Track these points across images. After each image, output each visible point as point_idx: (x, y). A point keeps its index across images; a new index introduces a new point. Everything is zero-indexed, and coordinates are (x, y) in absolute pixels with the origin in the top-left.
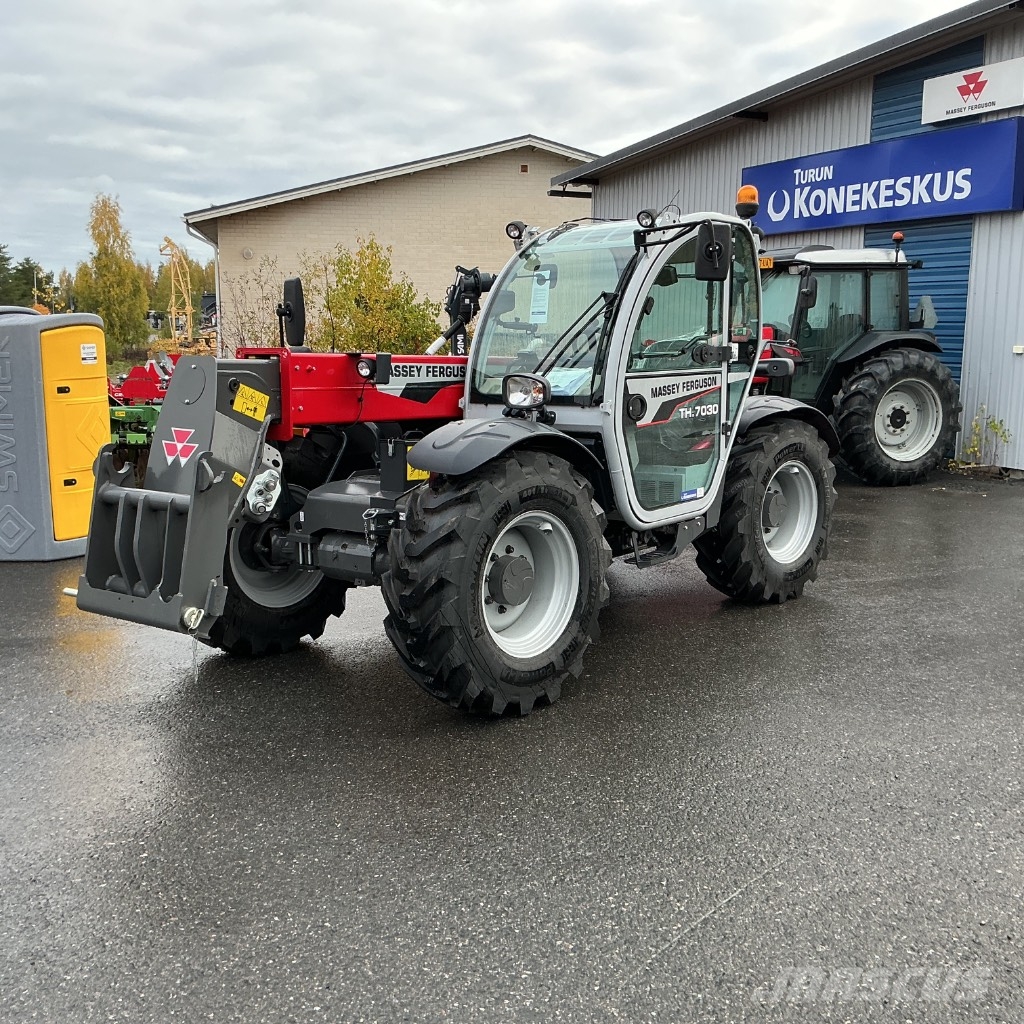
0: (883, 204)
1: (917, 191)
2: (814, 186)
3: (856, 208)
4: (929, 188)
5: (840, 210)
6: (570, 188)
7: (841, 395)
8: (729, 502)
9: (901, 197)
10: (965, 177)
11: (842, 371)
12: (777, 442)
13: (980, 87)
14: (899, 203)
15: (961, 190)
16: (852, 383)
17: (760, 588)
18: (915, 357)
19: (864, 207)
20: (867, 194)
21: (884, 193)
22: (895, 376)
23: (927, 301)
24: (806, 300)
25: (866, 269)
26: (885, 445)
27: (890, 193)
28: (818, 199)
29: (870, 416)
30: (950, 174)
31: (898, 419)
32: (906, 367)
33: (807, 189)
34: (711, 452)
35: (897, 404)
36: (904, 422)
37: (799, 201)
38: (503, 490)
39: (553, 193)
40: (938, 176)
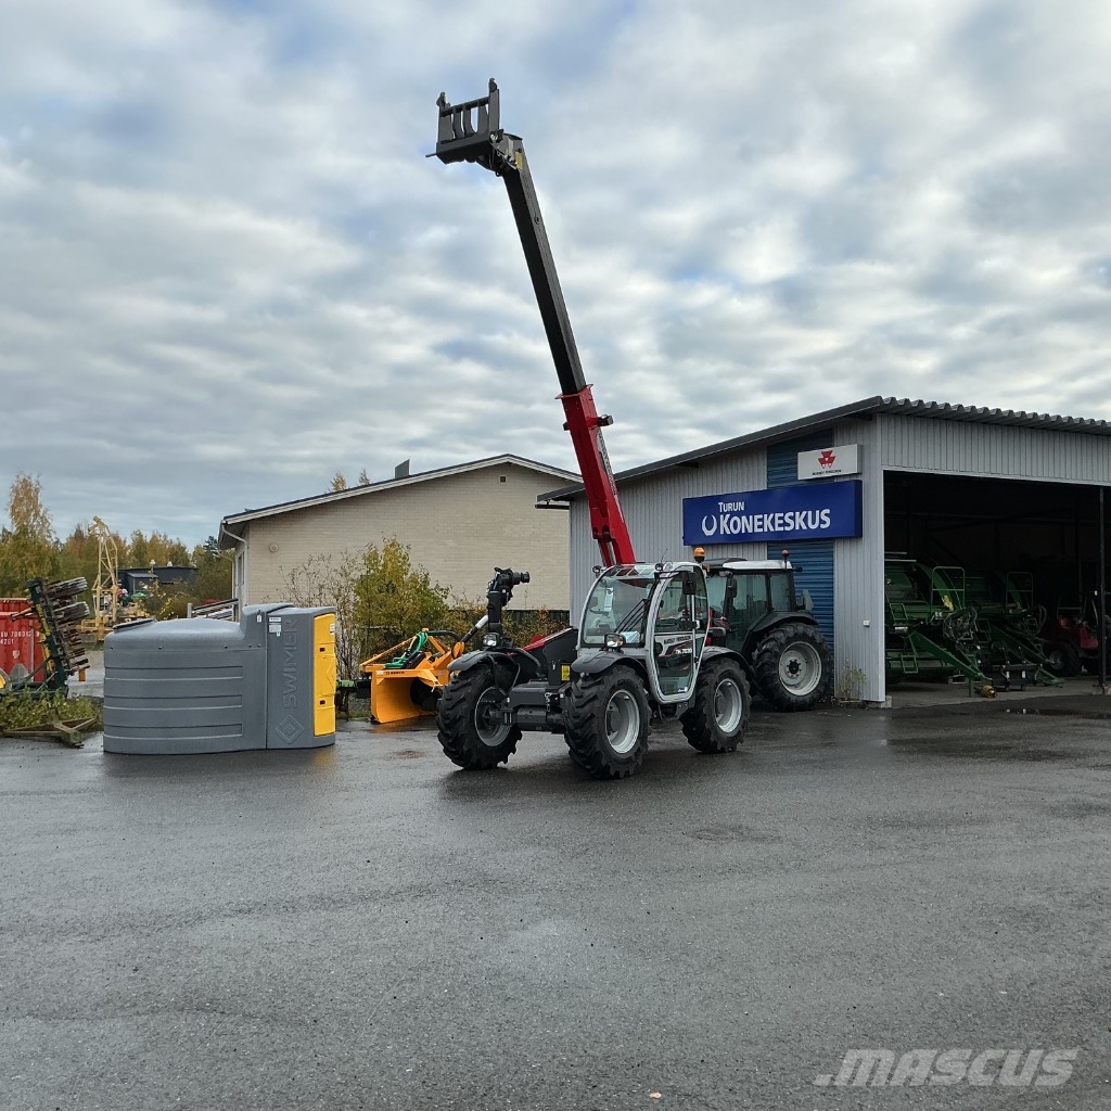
0: (778, 529)
1: (798, 521)
2: (733, 514)
3: (761, 530)
4: (805, 520)
5: (750, 531)
6: (552, 503)
7: (757, 652)
8: (698, 696)
9: (789, 525)
10: (826, 515)
11: (757, 637)
12: (720, 669)
13: (831, 460)
14: (787, 529)
15: (825, 523)
16: (763, 645)
17: (715, 743)
18: (801, 628)
19: (766, 530)
20: (767, 522)
21: (777, 522)
22: (789, 640)
23: (806, 592)
24: (731, 593)
25: (767, 573)
26: (788, 685)
27: (781, 522)
28: (735, 522)
29: (775, 666)
30: (818, 512)
31: (794, 667)
32: (796, 634)
33: (728, 516)
34: (689, 671)
35: (793, 659)
36: (797, 669)
37: (723, 524)
38: (612, 680)
39: (539, 506)
40: (810, 513)
